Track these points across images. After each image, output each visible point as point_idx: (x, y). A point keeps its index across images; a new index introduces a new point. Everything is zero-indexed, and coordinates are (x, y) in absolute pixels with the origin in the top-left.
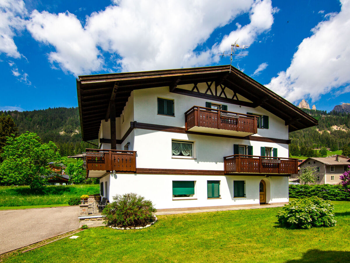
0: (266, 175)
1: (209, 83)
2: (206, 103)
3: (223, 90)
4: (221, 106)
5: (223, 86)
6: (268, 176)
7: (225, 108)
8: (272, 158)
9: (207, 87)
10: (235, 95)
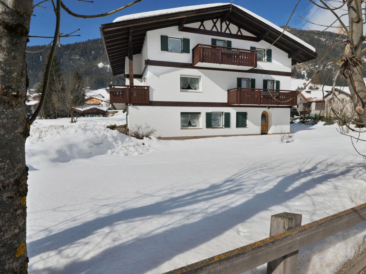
0: (267, 107)
1: (215, 20)
2: (212, 39)
3: (228, 26)
4: (226, 42)
5: (228, 23)
6: (269, 107)
7: (229, 43)
8: (275, 90)
9: (213, 24)
10: (239, 30)
